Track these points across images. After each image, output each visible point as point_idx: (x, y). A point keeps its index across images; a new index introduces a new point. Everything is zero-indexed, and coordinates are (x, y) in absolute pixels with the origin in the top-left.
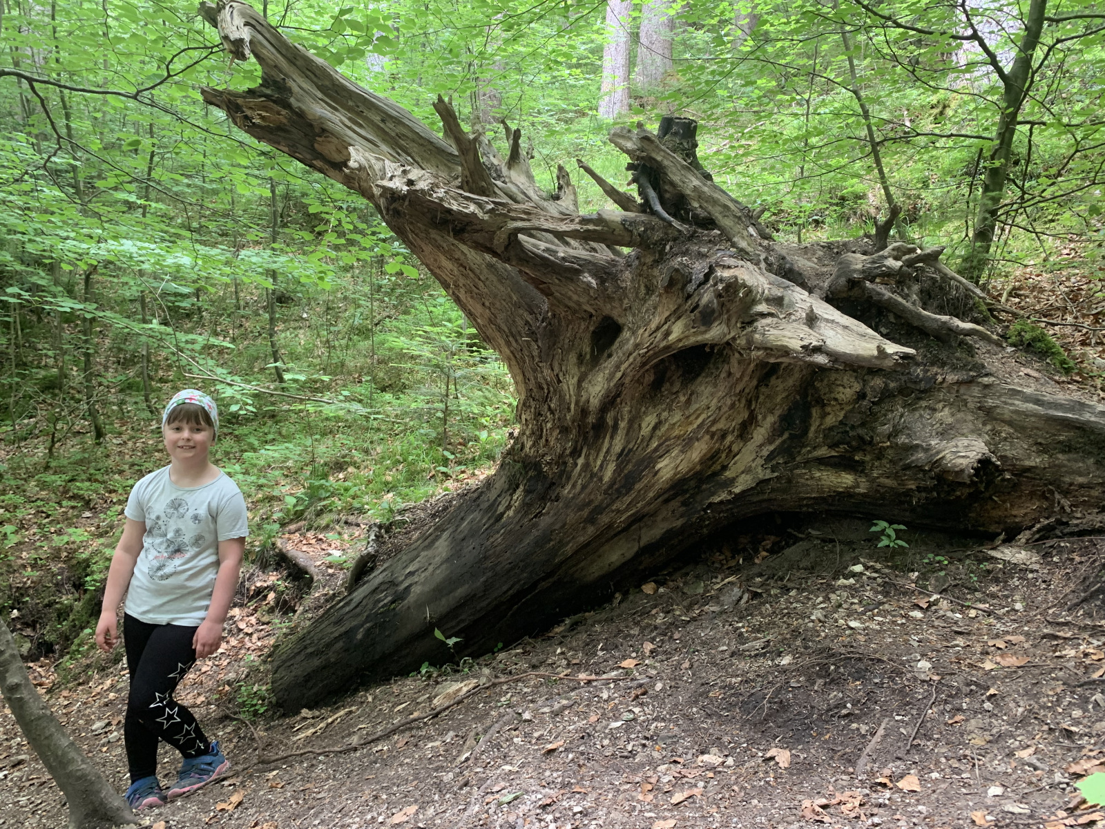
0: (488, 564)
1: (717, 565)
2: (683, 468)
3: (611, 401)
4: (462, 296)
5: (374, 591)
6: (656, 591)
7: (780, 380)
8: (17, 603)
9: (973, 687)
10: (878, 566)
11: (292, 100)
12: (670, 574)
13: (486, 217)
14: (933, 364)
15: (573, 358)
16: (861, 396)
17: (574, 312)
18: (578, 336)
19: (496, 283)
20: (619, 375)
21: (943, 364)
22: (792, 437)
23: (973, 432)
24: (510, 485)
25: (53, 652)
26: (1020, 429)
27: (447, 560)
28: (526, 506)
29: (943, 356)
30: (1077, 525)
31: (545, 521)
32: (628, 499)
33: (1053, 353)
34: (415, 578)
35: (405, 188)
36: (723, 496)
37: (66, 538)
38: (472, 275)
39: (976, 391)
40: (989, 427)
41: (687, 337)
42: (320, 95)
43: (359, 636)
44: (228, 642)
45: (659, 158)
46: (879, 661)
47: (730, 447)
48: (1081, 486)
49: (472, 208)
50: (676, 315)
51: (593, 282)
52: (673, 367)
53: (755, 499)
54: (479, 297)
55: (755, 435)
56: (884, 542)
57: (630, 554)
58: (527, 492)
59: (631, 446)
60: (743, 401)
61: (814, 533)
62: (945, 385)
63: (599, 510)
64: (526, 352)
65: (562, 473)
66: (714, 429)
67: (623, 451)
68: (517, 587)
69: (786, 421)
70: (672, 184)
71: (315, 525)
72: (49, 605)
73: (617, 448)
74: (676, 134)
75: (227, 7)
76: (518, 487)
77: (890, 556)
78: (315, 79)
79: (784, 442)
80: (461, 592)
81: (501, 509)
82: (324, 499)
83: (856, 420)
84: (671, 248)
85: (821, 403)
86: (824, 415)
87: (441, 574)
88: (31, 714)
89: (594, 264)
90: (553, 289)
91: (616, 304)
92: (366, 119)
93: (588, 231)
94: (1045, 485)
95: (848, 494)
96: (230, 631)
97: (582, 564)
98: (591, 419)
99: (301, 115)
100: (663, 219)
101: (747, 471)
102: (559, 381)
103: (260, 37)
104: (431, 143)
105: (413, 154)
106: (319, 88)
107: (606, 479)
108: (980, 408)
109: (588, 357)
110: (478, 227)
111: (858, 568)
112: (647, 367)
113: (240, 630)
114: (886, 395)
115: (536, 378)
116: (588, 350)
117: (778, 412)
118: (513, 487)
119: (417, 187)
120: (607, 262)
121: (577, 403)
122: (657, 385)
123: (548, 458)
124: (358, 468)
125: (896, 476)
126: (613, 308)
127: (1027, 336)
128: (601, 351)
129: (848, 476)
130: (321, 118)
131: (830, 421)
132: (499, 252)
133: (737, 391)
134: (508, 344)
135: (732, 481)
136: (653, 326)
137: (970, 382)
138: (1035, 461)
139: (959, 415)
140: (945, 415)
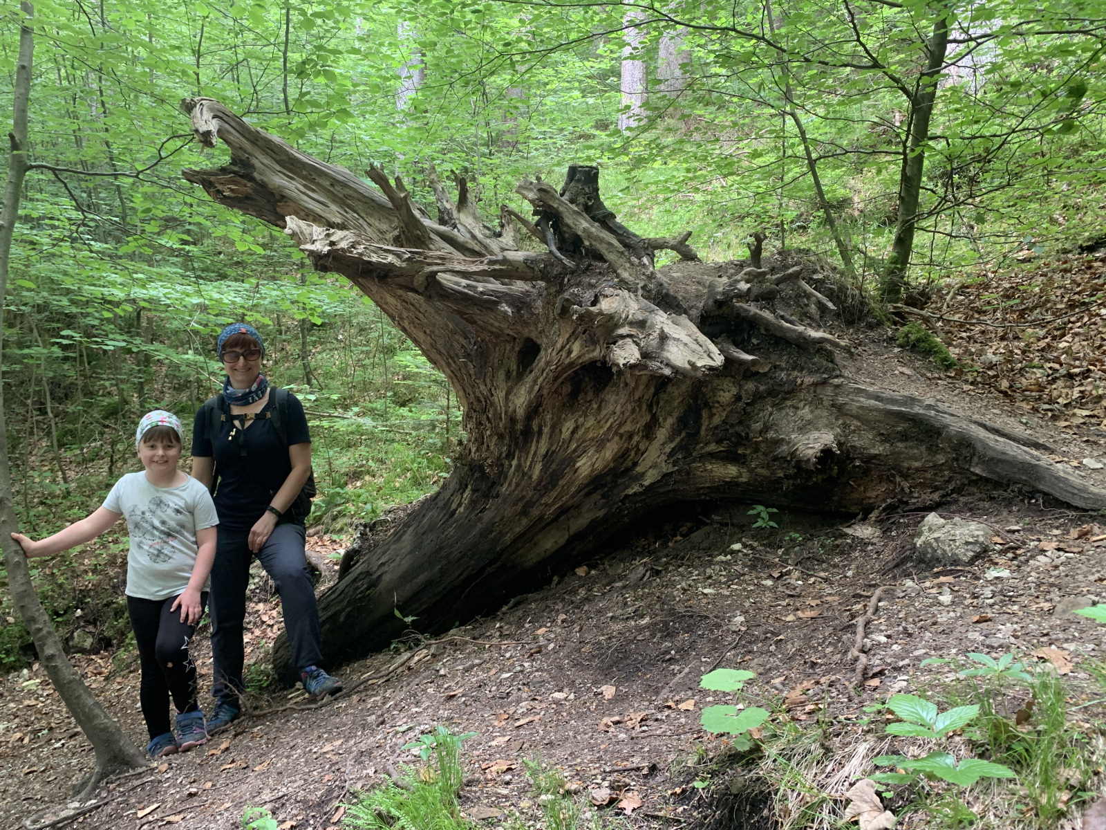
0: (443, 553)
1: (639, 549)
2: (599, 465)
3: (534, 410)
4: (406, 324)
5: (354, 580)
6: (588, 573)
7: (675, 387)
8: (81, 604)
9: (769, 635)
10: (755, 544)
11: (256, 175)
12: (601, 559)
13: (404, 265)
14: (794, 369)
15: (501, 375)
16: (738, 398)
17: (498, 336)
18: (506, 355)
19: (433, 314)
20: (537, 388)
21: (802, 370)
22: (688, 435)
23: (826, 426)
24: (461, 485)
25: (112, 646)
26: (865, 422)
27: (410, 553)
28: (473, 503)
29: (802, 361)
30: (914, 504)
31: (488, 515)
32: (554, 494)
33: (935, 352)
34: (386, 568)
35: (328, 248)
36: (634, 489)
37: (121, 546)
38: (412, 309)
39: (829, 391)
40: (840, 422)
41: (583, 355)
42: (278, 168)
43: (342, 619)
44: (252, 633)
45: (555, 206)
46: (707, 617)
47: (637, 446)
48: (917, 470)
49: (391, 258)
50: (574, 336)
51: (509, 310)
52: (587, 379)
53: (662, 490)
54: (420, 326)
55: (658, 435)
56: (760, 523)
57: (562, 542)
58: (474, 491)
59: (554, 448)
60: (644, 406)
61: (716, 518)
62: (803, 386)
63: (530, 504)
64: (464, 371)
65: (501, 473)
66: (622, 431)
67: (547, 452)
68: (466, 573)
69: (682, 422)
70: (568, 226)
71: (331, 529)
72: (108, 605)
73: (543, 450)
74: (579, 180)
75: (198, 106)
76: (466, 487)
77: (759, 534)
78: (275, 156)
79: (682, 440)
80: (422, 578)
81: (454, 506)
82: (339, 505)
83: (734, 419)
84: (569, 280)
85: (707, 405)
86: (711, 416)
87: (405, 564)
88: (64, 679)
89: (511, 295)
90: (477, 318)
91: (532, 328)
92: (318, 184)
93: (495, 270)
94: (889, 470)
95: (733, 484)
96: (255, 623)
97: (521, 552)
98: (519, 427)
99: (263, 185)
100: (556, 257)
101: (654, 466)
102: (492, 395)
103: (227, 126)
104: (373, 201)
105: (359, 211)
106: (278, 162)
107: (535, 477)
108: (833, 406)
109: (515, 373)
110: (398, 273)
111: (737, 546)
112: (560, 380)
113: (263, 622)
114: (758, 397)
115: (474, 393)
116: (515, 367)
117: (676, 415)
118: (462, 487)
119: (339, 247)
120: (522, 293)
121: (506, 413)
122: (574, 395)
123: (489, 461)
124: (374, 476)
125: (768, 467)
126: (530, 331)
127: (913, 337)
128: (525, 368)
129: (734, 468)
130: (279, 187)
131: (717, 420)
132: (420, 291)
133: (636, 398)
134: (448, 365)
135: (643, 475)
136: (559, 346)
137: (824, 383)
138: (878, 449)
139: (817, 412)
140: (805, 412)
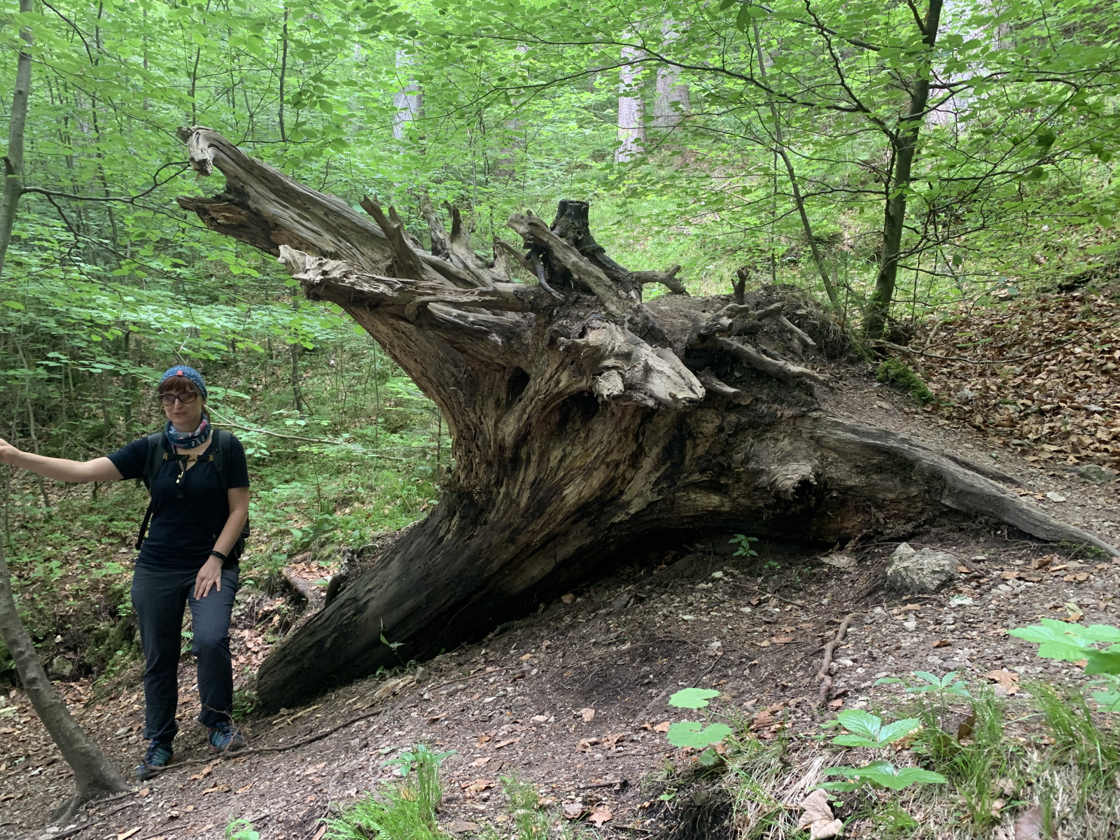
0: (430, 580)
1: (624, 577)
2: (586, 493)
3: (523, 438)
4: (397, 352)
5: (342, 606)
6: (574, 600)
7: (660, 418)
8: (61, 630)
9: (744, 660)
10: (736, 572)
11: (250, 203)
12: (588, 586)
13: (395, 294)
14: (774, 402)
15: (491, 403)
16: (721, 429)
17: (488, 365)
18: (496, 384)
19: (424, 342)
20: (525, 416)
21: (781, 403)
22: (673, 465)
23: (805, 458)
24: (449, 512)
25: (92, 672)
26: (842, 454)
27: (398, 578)
28: (461, 530)
29: (782, 394)
30: (888, 534)
31: (475, 543)
32: (541, 521)
33: (914, 387)
34: (372, 594)
35: (320, 277)
36: (620, 517)
37: (104, 572)
38: (404, 337)
39: (808, 423)
40: (819, 454)
41: (571, 385)
42: (273, 197)
43: (328, 645)
44: (237, 660)
45: (546, 240)
46: (685, 643)
47: (623, 475)
48: (892, 501)
49: (382, 288)
50: (562, 366)
51: (499, 340)
52: (575, 409)
53: (648, 519)
54: (411, 354)
55: (644, 464)
56: (741, 552)
57: (548, 569)
58: (462, 518)
59: (541, 476)
60: (631, 436)
61: (699, 546)
62: (783, 419)
63: (517, 532)
64: (454, 399)
65: (489, 500)
66: (608, 460)
67: (535, 480)
68: (454, 599)
69: (667, 451)
70: (558, 259)
71: (319, 555)
72: (89, 631)
73: (531, 478)
74: (569, 215)
75: (194, 135)
76: (455, 514)
77: (740, 563)
78: (269, 185)
79: (667, 470)
80: (409, 604)
81: (442, 533)
82: (327, 532)
83: (717, 450)
84: (558, 312)
85: (691, 436)
86: (695, 446)
87: (393, 590)
88: (45, 703)
89: (501, 326)
90: (467, 347)
91: (522, 357)
92: (312, 214)
93: (485, 301)
94: (864, 501)
95: (715, 513)
96: (240, 650)
97: (507, 579)
98: (508, 454)
99: (257, 214)
100: (546, 290)
101: (640, 495)
102: (482, 423)
103: (223, 155)
104: (367, 230)
105: (352, 240)
106: (273, 191)
107: (522, 505)
108: (811, 438)
109: (504, 402)
110: (390, 302)
111: (718, 574)
112: (548, 410)
113: (249, 649)
114: (739, 429)
115: (464, 421)
116: (504, 396)
117: (661, 444)
118: (451, 514)
119: (331, 276)
120: (512, 323)
121: (495, 440)
122: (562, 424)
123: (478, 488)
124: (363, 503)
125: (749, 496)
126: (520, 361)
127: (892, 372)
128: (514, 399)
129: (717, 498)
130: (274, 215)
131: (700, 451)
132: (411, 320)
133: (623, 427)
134: (439, 393)
135: (629, 503)
136: (547, 376)
137: (803, 416)
138: (854, 481)
139: (797, 444)
140: (785, 444)
